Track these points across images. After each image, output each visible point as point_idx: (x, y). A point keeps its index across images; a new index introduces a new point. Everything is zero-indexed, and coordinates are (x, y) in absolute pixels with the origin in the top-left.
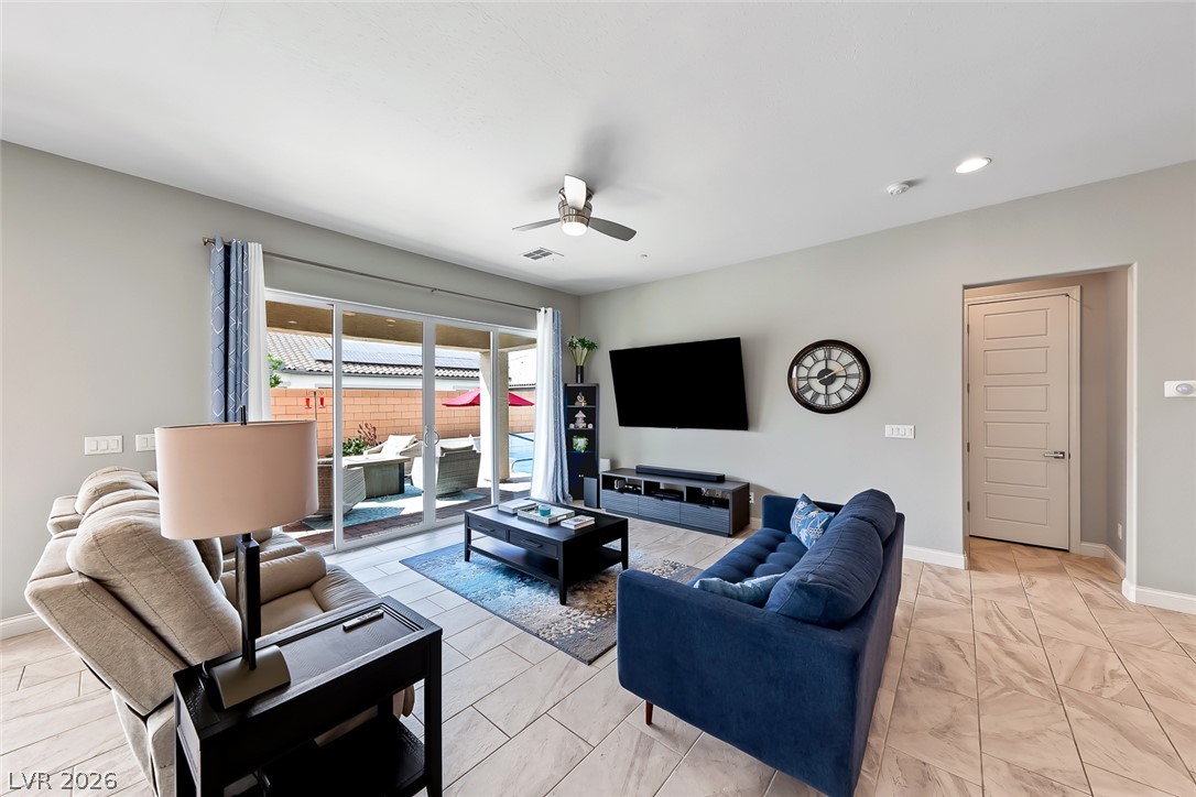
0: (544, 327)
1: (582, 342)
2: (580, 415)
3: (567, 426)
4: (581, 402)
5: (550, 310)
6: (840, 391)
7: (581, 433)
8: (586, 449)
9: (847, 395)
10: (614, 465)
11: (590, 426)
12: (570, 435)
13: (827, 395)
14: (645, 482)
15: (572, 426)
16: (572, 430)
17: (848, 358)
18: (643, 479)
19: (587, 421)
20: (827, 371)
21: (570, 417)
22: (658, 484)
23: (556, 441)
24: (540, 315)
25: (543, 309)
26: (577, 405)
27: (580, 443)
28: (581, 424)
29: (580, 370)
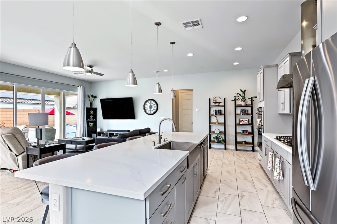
0: (80, 91)
1: (92, 96)
2: (91, 116)
3: (87, 119)
4: (92, 112)
5: (82, 87)
6: (153, 110)
7: (91, 122)
8: (93, 126)
9: (154, 111)
10: (101, 130)
11: (94, 120)
12: (88, 122)
13: (151, 111)
14: (109, 133)
15: (89, 120)
16: (89, 121)
17: (154, 103)
18: (109, 132)
19: (93, 118)
20: (151, 106)
21: (88, 117)
22: (114, 133)
23: (84, 124)
24: (79, 88)
25: (79, 86)
26: (90, 114)
27: (91, 124)
28: (92, 119)
29: (91, 104)
